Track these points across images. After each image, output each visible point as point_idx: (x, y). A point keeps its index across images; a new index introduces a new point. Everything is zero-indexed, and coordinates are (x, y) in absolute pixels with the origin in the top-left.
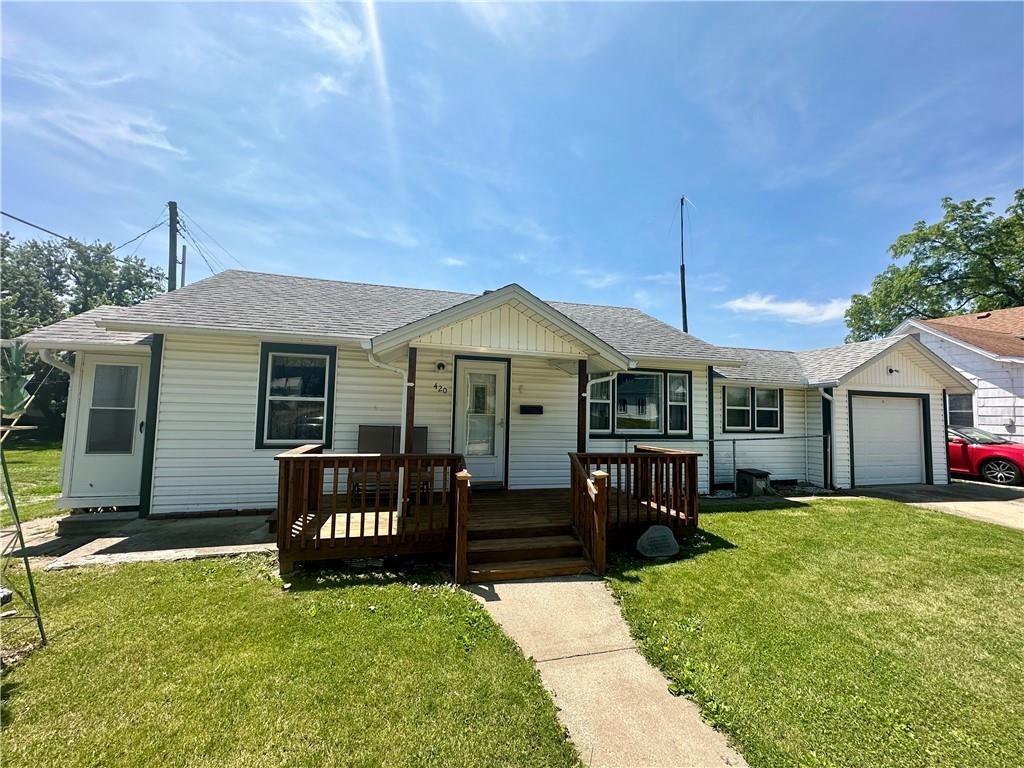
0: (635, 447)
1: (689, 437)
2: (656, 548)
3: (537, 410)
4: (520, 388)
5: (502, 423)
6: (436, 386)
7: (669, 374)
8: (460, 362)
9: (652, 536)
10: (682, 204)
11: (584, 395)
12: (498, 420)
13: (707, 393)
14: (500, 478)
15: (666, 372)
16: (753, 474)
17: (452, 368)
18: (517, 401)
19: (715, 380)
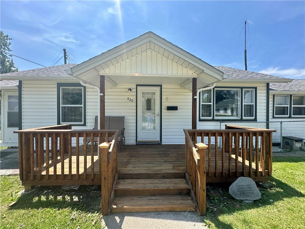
0: (226, 125)
1: (255, 120)
2: (244, 194)
3: (175, 108)
4: (167, 98)
5: (158, 114)
6: (128, 99)
7: (243, 89)
8: (139, 88)
9: (240, 184)
10: (246, 24)
11: (195, 97)
12: (156, 113)
13: (265, 98)
14: (158, 139)
15: (242, 88)
16: (293, 140)
17: (135, 90)
18: (165, 105)
19: (270, 92)
